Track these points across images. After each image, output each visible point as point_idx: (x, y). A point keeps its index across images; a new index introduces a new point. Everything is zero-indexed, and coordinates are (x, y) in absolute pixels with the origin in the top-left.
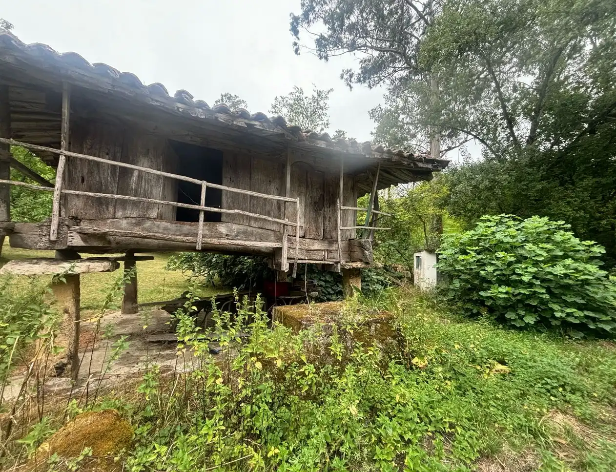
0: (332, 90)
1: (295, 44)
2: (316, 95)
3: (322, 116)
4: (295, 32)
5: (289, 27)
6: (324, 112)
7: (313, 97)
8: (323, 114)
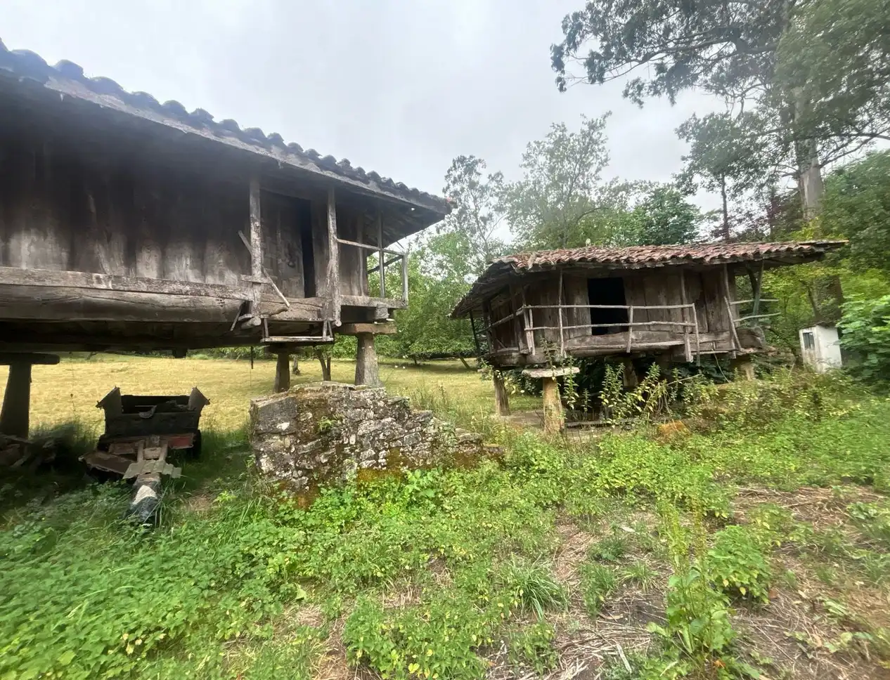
0: (610, 113)
1: (559, 79)
2: (586, 128)
3: (598, 153)
4: (558, 64)
5: (551, 62)
6: (600, 147)
7: (582, 131)
8: (599, 150)
